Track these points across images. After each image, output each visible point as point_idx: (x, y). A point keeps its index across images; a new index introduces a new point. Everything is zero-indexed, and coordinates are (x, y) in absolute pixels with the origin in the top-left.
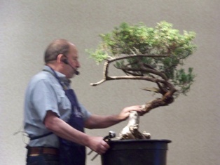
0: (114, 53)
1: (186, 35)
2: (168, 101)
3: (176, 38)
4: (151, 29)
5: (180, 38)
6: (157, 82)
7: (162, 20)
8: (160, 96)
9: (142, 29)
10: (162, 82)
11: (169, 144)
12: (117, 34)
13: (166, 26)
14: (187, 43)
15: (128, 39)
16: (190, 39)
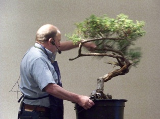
0: (86, 37)
1: (138, 24)
2: (125, 71)
3: (131, 26)
4: (113, 19)
5: (133, 26)
6: (117, 58)
7: (121, 13)
8: (119, 67)
9: (105, 20)
10: (120, 58)
11: (125, 103)
12: (88, 23)
13: (123, 17)
14: (139, 30)
15: (96, 27)
16: (141, 27)
